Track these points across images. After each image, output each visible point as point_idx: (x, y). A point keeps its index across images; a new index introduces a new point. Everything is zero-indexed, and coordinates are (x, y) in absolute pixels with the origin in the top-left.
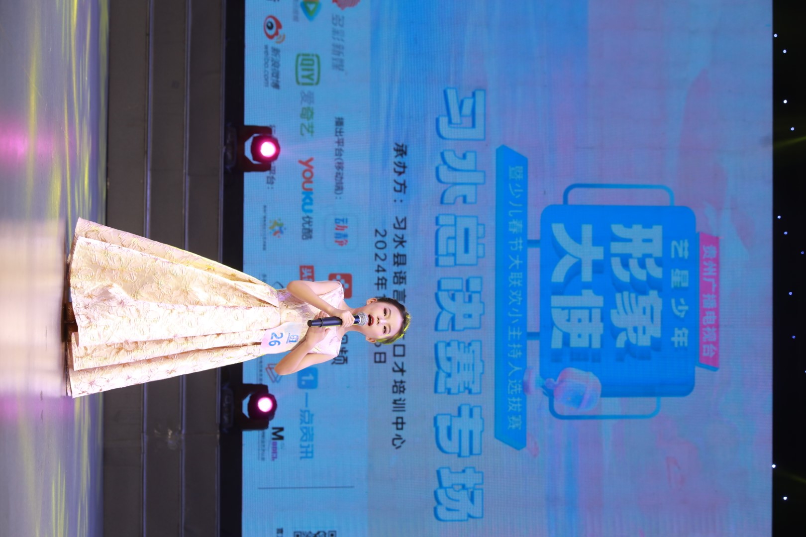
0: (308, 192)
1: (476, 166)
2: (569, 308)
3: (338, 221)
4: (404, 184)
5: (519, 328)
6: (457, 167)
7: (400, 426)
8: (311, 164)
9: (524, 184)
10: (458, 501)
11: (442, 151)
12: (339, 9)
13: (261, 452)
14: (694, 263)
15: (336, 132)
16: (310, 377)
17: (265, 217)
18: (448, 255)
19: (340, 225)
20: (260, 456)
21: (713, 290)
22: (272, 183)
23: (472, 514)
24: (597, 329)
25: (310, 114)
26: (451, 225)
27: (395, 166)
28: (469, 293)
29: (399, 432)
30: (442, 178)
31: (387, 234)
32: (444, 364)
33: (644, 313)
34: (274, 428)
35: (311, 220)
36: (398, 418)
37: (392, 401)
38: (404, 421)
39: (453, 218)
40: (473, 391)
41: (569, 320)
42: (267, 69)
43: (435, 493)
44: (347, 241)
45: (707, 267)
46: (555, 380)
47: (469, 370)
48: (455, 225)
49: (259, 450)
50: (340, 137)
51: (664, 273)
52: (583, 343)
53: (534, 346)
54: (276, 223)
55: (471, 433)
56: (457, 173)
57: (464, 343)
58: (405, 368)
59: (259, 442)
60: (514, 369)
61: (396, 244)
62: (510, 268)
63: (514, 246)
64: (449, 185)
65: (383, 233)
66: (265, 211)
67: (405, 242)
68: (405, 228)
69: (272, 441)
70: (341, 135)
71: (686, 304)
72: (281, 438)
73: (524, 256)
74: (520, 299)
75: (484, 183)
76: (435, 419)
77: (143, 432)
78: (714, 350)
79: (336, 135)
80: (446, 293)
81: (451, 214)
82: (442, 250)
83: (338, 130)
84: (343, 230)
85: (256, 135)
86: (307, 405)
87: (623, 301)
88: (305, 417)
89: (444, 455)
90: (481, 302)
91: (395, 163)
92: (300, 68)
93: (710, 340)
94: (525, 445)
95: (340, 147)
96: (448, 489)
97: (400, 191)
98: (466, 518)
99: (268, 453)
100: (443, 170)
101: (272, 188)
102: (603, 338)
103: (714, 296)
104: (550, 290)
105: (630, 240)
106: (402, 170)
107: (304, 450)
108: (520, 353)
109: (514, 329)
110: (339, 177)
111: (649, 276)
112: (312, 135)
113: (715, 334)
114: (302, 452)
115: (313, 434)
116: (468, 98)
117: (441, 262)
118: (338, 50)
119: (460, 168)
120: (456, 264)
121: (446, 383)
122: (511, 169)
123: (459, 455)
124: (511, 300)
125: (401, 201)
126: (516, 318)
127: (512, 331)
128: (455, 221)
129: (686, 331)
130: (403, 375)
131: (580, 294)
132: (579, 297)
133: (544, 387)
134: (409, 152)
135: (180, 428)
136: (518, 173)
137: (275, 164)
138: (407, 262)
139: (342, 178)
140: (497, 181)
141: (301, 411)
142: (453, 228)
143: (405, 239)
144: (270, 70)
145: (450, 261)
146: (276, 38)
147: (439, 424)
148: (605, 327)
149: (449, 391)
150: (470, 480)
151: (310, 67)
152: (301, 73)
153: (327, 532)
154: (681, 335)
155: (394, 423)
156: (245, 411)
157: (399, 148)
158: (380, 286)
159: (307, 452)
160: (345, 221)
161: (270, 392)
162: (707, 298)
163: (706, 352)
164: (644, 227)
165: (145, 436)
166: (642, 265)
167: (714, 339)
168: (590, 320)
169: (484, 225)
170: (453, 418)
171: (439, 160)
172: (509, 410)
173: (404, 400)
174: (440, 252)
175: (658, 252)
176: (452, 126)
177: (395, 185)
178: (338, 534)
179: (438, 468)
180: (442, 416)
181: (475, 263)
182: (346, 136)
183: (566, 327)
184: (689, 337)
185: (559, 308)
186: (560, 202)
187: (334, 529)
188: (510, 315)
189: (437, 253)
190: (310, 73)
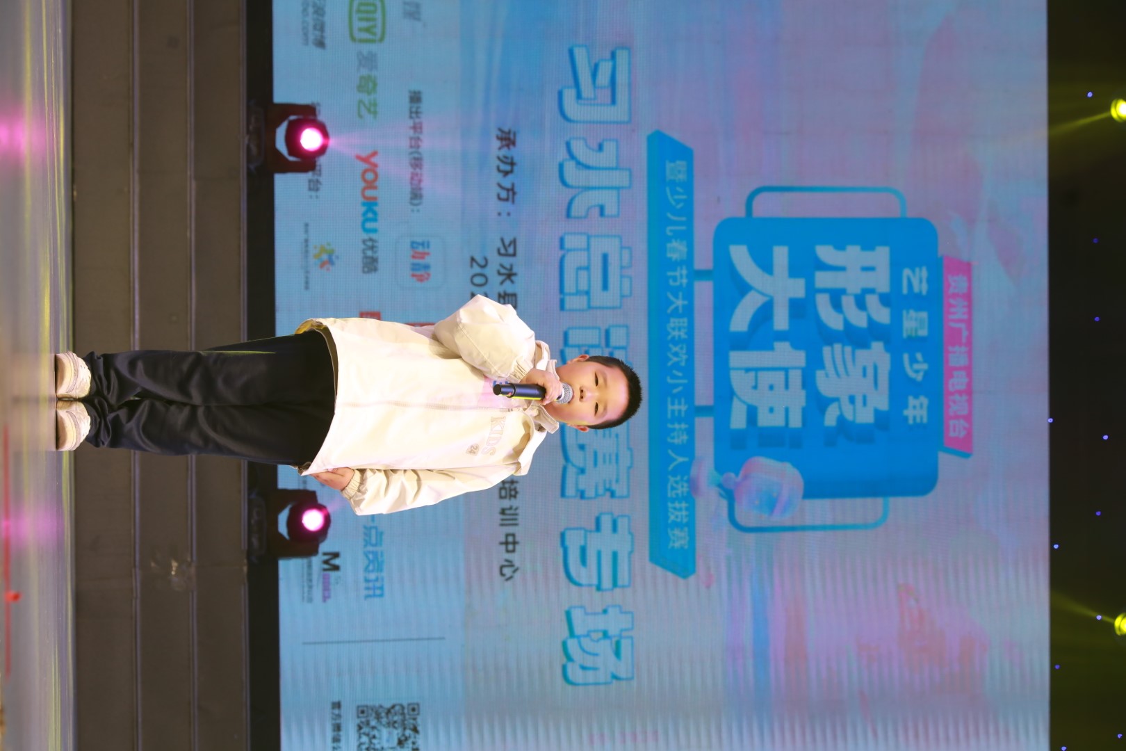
0: (370, 203)
1: (618, 162)
2: (757, 370)
3: (415, 245)
4: (512, 189)
5: (683, 400)
6: (591, 163)
7: (510, 547)
8: (374, 160)
9: (688, 187)
10: (595, 655)
11: (567, 139)
13: (306, 589)
14: (934, 301)
15: (411, 112)
17: (306, 241)
18: (578, 293)
19: (419, 250)
20: (306, 595)
21: (964, 340)
22: (317, 190)
23: (617, 674)
24: (797, 400)
25: (371, 85)
26: (584, 250)
27: (498, 162)
28: (610, 350)
29: (508, 556)
30: (569, 180)
31: (489, 264)
32: (576, 457)
33: (865, 375)
34: (325, 554)
35: (375, 244)
36: (507, 535)
37: (499, 510)
38: (518, 539)
39: (584, 238)
40: (618, 493)
41: (755, 387)
42: (306, 19)
43: (564, 644)
44: (429, 275)
45: (954, 306)
46: (737, 474)
47: (610, 462)
48: (588, 249)
49: (303, 587)
50: (417, 120)
51: (892, 316)
52: (777, 421)
53: (704, 426)
54: (323, 250)
55: (615, 556)
56: (591, 171)
59: (303, 576)
60: (674, 460)
61: (502, 278)
62: (669, 311)
63: (675, 279)
64: (580, 190)
65: (483, 263)
66: (306, 231)
67: (515, 274)
68: (514, 255)
69: (323, 573)
70: (418, 117)
71: (925, 361)
72: (336, 568)
73: (689, 294)
74: (685, 357)
75: (630, 187)
76: (563, 536)
77: (135, 566)
78: (965, 428)
79: (411, 117)
80: (576, 350)
81: (585, 233)
82: (569, 286)
83: (414, 110)
84: (423, 258)
85: (292, 118)
87: (833, 358)
88: (370, 537)
89: (576, 588)
91: (499, 158)
92: (355, 17)
93: (960, 413)
94: (693, 572)
95: (417, 135)
96: (582, 639)
97: (507, 200)
98: (608, 680)
99: (318, 592)
100: (570, 167)
101: (317, 197)
102: (805, 411)
103: (964, 349)
104: (727, 342)
105: (843, 269)
106: (508, 168)
107: (371, 585)
108: (685, 437)
109: (676, 401)
110: (416, 180)
111: (870, 320)
112: (375, 117)
113: (966, 404)
114: (368, 588)
115: (382, 562)
116: (605, 60)
117: (567, 306)
119: (596, 165)
120: (590, 307)
121: (577, 484)
123: (599, 588)
124: (670, 359)
125: (509, 214)
126: (678, 385)
127: (673, 404)
128: (588, 244)
129: (924, 400)
131: (772, 348)
132: (770, 353)
133: (720, 486)
134: (519, 141)
135: (189, 559)
136: (679, 172)
137: (322, 161)
139: (420, 181)
140: (649, 183)
141: (365, 527)
142: (586, 253)
143: (515, 270)
144: (310, 20)
145: (581, 302)
147: (567, 543)
148: (808, 397)
149: (582, 495)
150: (614, 623)
151: (371, 16)
152: (357, 24)
153: (405, 704)
154: (918, 406)
155: (501, 543)
156: (283, 529)
157: (504, 136)
159: (374, 588)
160: (426, 244)
161: (321, 501)
162: (954, 352)
163: (954, 431)
164: (864, 248)
165: (137, 570)
166: (861, 303)
167: (965, 412)
168: (787, 386)
169: (629, 248)
170: (588, 533)
171: (562, 154)
172: (670, 522)
173: (516, 509)
174: (567, 289)
175: (884, 285)
176: (583, 102)
177: (499, 190)
178: (421, 707)
179: (567, 608)
180: (572, 532)
181: (619, 305)
182: (427, 120)
183: (751, 398)
184: (930, 409)
185: (740, 369)
186: (742, 213)
187: (415, 701)
188: (669, 380)
189: (561, 290)
190: (371, 24)
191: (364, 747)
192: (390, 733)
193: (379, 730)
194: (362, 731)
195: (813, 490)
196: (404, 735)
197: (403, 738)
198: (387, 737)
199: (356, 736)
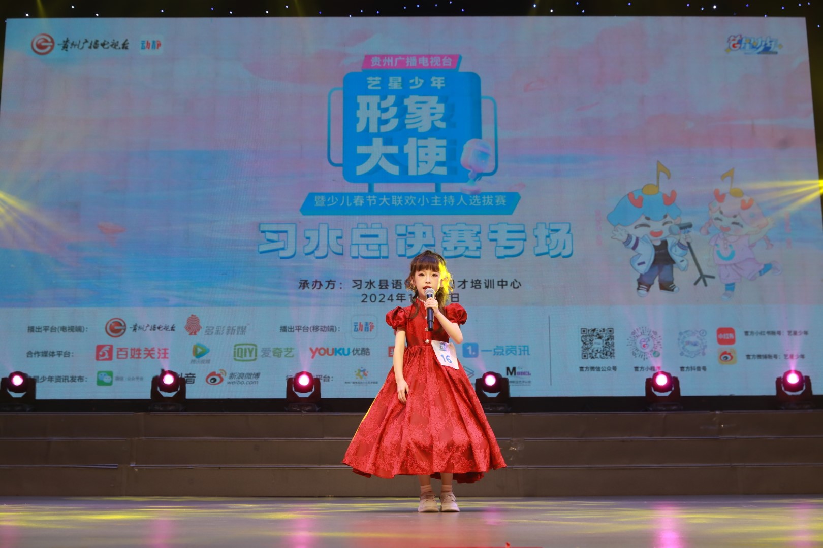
0: (335, 351)
1: (316, 230)
2: (418, 162)
3: (356, 330)
4: (329, 282)
5: (433, 198)
6: (316, 243)
7: (504, 283)
8: (314, 349)
9: (328, 195)
10: (558, 241)
11: (304, 254)
12: (201, 330)
13: (524, 384)
14: (384, 73)
15: (291, 331)
16: (470, 348)
17: (354, 383)
18: (380, 250)
19: (358, 327)
20: (527, 384)
21: (404, 59)
22: (329, 377)
23: (567, 231)
24: (433, 142)
25: (278, 351)
26: (358, 246)
27: (316, 288)
28: (408, 233)
29: (509, 284)
30: (324, 254)
31: (366, 293)
32: (460, 251)
33: (420, 108)
34: (507, 374)
35: (355, 349)
36: (499, 285)
37: (486, 289)
38: (500, 280)
39: (353, 246)
40: (478, 230)
41: (426, 162)
42: (245, 382)
43: (553, 257)
44: (370, 323)
45: (387, 63)
46: (470, 171)
47: (463, 234)
48: (358, 244)
49: (523, 385)
50: (295, 328)
51: (391, 95)
52: (443, 152)
53: (445, 187)
54: (358, 374)
55: (509, 232)
56: (320, 243)
57: (443, 239)
58: (463, 280)
59: (517, 385)
60: (462, 202)
61: (372, 286)
62: (389, 205)
63: (373, 202)
64: (329, 248)
65: (365, 296)
66: (349, 383)
67: (370, 280)
68: (361, 281)
69: (516, 375)
70: (293, 328)
71: (414, 78)
72: (514, 369)
73: (380, 195)
74: (411, 197)
76: (499, 258)
77: (512, 468)
78: (447, 58)
79: (293, 331)
80: (407, 250)
81: (350, 246)
82: (376, 254)
83: (290, 330)
84: (362, 326)
85: (293, 390)
86: (491, 351)
87: (412, 124)
88: (498, 352)
89: (524, 252)
90: (414, 225)
91: (313, 288)
92: (245, 358)
93: (439, 61)
94: (517, 193)
96: (550, 248)
97: (334, 284)
98: (570, 235)
99: (526, 378)
100: (318, 254)
101: (332, 377)
102: (438, 138)
103: (408, 59)
104: (404, 176)
105: (368, 119)
106: (318, 284)
107: (522, 352)
108: (451, 197)
109: (433, 201)
110: (325, 329)
111: (393, 105)
112: (293, 349)
113: (435, 58)
114: (524, 354)
115: (511, 346)
116: (265, 235)
117: (385, 255)
118: (231, 331)
119: (317, 240)
120: (387, 244)
121: (474, 250)
122: (317, 205)
123: (525, 240)
124: (412, 204)
125: (341, 283)
126: (425, 200)
127: (434, 203)
128: (356, 244)
129: (433, 78)
130: (467, 281)
131: (407, 154)
132: (409, 155)
133: (475, 180)
134: (306, 279)
135: (509, 441)
136: (320, 200)
137: (315, 375)
138: (385, 278)
139: (324, 327)
140: (326, 214)
141: (494, 355)
142: (360, 245)
143: (369, 281)
144: (246, 380)
145: (384, 248)
146: (222, 376)
147: (502, 255)
148: (431, 136)
149: (479, 248)
150: (543, 232)
151: (244, 351)
152: (248, 357)
153: (582, 335)
154: (436, 82)
155: (502, 288)
156: (495, 395)
157: (302, 286)
158: (403, 298)
159: (524, 350)
160: (355, 324)
161: (481, 377)
162: (410, 63)
163: (448, 64)
164: (358, 109)
165: (515, 466)
166: (385, 110)
167: (439, 58)
168: (426, 147)
169: (358, 224)
170: (498, 245)
171: (311, 257)
172: (492, 205)
173: (485, 280)
174: (378, 255)
175: (376, 99)
176: (286, 248)
177: (329, 288)
178: (583, 327)
179: (535, 256)
180: (497, 253)
181: (385, 231)
182: (294, 324)
183: (432, 164)
184: (437, 76)
185: (417, 169)
186: (341, 169)
187: (580, 330)
188: (423, 205)
189: (378, 258)
190: (248, 350)
191: (602, 356)
192: (595, 343)
193: (594, 348)
194: (594, 356)
195: (478, 135)
196: (596, 336)
197: (598, 336)
198: (598, 344)
199: (596, 359)
